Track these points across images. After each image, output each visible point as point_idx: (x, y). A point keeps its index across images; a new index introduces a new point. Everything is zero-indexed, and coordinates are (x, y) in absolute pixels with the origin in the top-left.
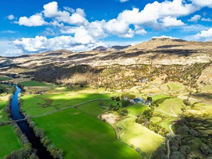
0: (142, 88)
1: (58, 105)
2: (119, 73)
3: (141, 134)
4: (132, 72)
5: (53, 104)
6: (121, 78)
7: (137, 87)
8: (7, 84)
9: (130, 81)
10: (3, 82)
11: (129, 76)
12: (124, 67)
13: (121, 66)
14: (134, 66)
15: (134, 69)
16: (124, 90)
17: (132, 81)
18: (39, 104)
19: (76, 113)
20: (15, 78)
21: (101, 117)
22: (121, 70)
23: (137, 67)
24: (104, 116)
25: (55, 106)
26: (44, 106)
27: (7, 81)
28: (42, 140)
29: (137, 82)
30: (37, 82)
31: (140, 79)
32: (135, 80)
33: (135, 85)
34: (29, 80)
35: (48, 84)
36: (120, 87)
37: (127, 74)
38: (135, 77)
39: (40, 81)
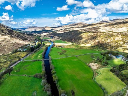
0: (126, 49)
1: (68, 54)
2: (112, 38)
3: (110, 79)
4: (121, 37)
5: (65, 53)
6: (112, 41)
7: (123, 48)
8: (48, 41)
9: (118, 43)
10: (47, 40)
11: (118, 40)
12: (116, 34)
13: (114, 32)
14: (124, 33)
15: (123, 35)
16: (112, 49)
17: (119, 44)
18: (58, 52)
19: (75, 60)
20: (53, 38)
21: (89, 64)
22: (113, 36)
23: (126, 34)
24: (91, 64)
25: (66, 55)
26: (60, 54)
27: (48, 40)
28: (52, 71)
29: (123, 44)
30: (62, 41)
31: (126, 42)
32: (122, 43)
33: (122, 47)
34: (59, 39)
35: (68, 42)
36: (110, 47)
37: (117, 38)
38: (123, 41)
39: (64, 41)
